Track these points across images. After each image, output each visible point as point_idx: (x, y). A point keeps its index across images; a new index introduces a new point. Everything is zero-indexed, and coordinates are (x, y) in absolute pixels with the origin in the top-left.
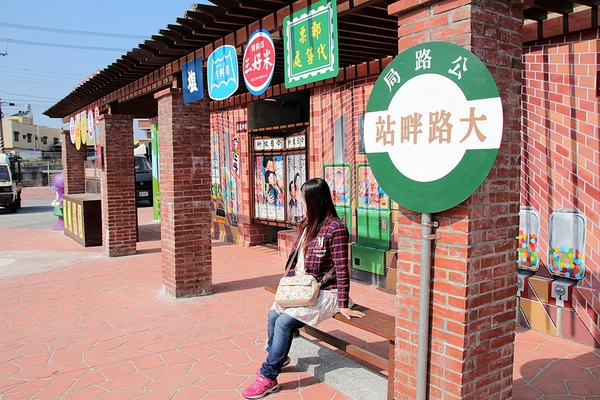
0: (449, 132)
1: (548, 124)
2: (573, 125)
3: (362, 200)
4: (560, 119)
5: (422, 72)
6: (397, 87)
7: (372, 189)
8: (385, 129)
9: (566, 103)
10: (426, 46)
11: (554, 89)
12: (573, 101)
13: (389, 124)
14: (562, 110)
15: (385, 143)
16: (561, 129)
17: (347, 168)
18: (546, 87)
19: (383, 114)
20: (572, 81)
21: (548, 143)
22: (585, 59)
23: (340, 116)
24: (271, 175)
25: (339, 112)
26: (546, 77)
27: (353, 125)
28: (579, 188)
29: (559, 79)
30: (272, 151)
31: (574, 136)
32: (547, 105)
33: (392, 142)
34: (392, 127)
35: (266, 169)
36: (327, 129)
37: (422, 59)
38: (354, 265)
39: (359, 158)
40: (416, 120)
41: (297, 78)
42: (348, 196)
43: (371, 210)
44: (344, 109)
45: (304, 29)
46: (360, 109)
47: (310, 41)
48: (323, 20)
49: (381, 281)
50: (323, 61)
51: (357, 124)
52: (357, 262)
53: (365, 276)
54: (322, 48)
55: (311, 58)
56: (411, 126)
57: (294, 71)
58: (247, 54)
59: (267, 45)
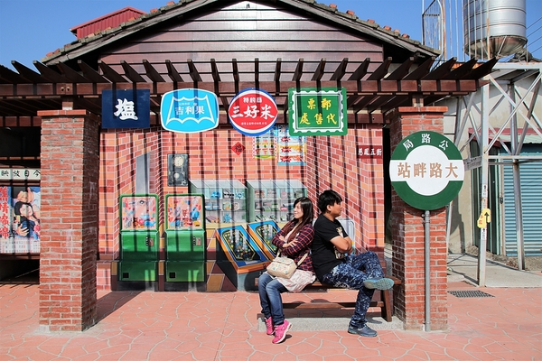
0: (440, 173)
1: (330, 170)
2: (345, 172)
3: (171, 225)
4: (337, 168)
5: (425, 144)
6: (411, 149)
7: (184, 214)
8: (404, 169)
9: (341, 160)
10: (428, 132)
11: (334, 151)
12: (344, 159)
13: (406, 167)
14: (338, 163)
15: (404, 176)
16: (338, 174)
17: (152, 199)
18: (329, 149)
19: (403, 162)
20: (343, 148)
21: (331, 180)
22: (350, 138)
23: (143, 153)
24: (24, 206)
25: (143, 150)
26: (329, 144)
27: (160, 162)
28: (349, 206)
29: (337, 147)
30: (26, 181)
31: (345, 178)
32: (330, 160)
33: (409, 176)
34: (408, 169)
35: (16, 201)
36: (125, 165)
37: (426, 138)
38: (168, 279)
39: (168, 189)
40: (423, 166)
41: (304, 131)
42: (153, 222)
43: (184, 231)
44: (149, 148)
45: (312, 102)
46: (170, 150)
47: (320, 110)
48: (334, 100)
49: (201, 286)
50: (332, 125)
51: (165, 162)
52: (172, 275)
53: (182, 287)
54: (331, 117)
55: (320, 120)
56: (419, 169)
57: (300, 125)
58: (237, 103)
59: (266, 101)
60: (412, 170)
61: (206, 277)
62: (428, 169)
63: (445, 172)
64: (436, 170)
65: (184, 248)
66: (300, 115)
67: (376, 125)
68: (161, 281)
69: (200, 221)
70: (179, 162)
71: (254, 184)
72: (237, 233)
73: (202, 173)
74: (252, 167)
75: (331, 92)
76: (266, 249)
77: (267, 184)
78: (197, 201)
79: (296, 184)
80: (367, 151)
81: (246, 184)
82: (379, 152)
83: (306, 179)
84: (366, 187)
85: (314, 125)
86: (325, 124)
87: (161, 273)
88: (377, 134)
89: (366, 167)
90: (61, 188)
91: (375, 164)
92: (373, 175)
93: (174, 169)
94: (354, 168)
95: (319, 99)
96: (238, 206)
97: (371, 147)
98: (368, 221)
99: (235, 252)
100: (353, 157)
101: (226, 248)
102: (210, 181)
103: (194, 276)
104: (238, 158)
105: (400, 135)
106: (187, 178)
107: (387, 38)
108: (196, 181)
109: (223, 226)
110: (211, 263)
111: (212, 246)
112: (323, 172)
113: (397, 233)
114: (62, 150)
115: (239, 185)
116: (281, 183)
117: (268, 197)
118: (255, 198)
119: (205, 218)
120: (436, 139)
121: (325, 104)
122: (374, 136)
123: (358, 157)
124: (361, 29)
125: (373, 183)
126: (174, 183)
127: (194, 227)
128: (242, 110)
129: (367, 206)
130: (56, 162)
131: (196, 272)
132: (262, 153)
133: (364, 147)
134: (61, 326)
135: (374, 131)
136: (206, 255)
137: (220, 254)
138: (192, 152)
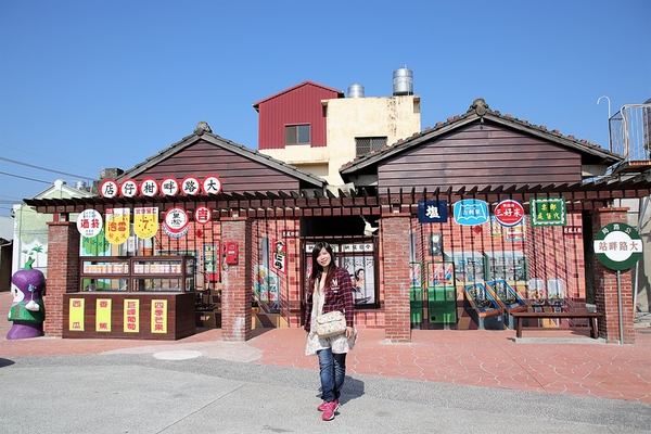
0: (627, 248)
1: (544, 244)
2: (554, 245)
3: (431, 283)
4: (549, 242)
5: (616, 230)
6: (607, 234)
7: (440, 276)
8: (603, 246)
9: (551, 237)
10: (617, 223)
12: (554, 236)
13: (605, 244)
14: (550, 239)
15: (603, 250)
16: (550, 247)
17: (417, 266)
19: (602, 241)
21: (544, 251)
27: (422, 240)
33: (606, 250)
37: (616, 226)
38: (431, 321)
39: (428, 258)
40: (615, 244)
41: (540, 223)
42: (419, 281)
43: (439, 287)
44: (414, 230)
45: (544, 206)
46: (429, 230)
47: (549, 210)
48: (558, 204)
49: (453, 326)
50: (557, 219)
51: (426, 239)
52: (434, 319)
53: (440, 326)
54: (556, 215)
55: (549, 217)
56: (613, 245)
57: (538, 220)
58: (499, 207)
59: (516, 206)
60: (608, 246)
61: (458, 320)
62: (618, 246)
63: (630, 247)
64: (623, 246)
65: (440, 299)
66: (537, 214)
67: (577, 212)
68: (426, 322)
69: (452, 280)
70: (436, 239)
71: (489, 254)
72: (478, 289)
73: (452, 246)
74: (487, 243)
75: (556, 200)
76: (498, 299)
77: (498, 254)
78: (449, 266)
79: (519, 254)
80: (570, 230)
81: (484, 254)
82: (580, 230)
83: (526, 251)
84: (570, 255)
85: (546, 219)
86: (553, 219)
87: (426, 317)
88: (578, 217)
89: (570, 241)
90: (397, 259)
91: (577, 239)
92: (575, 247)
93: (432, 243)
94: (561, 242)
95: (549, 204)
96: (478, 270)
97: (573, 227)
98: (572, 279)
99: (476, 301)
100: (561, 235)
101: (470, 298)
102: (458, 253)
103: (448, 318)
104: (477, 236)
105: (599, 225)
106: (442, 250)
107: (584, 148)
108: (448, 253)
109: (468, 284)
110: (461, 310)
111: (460, 297)
112: (539, 245)
113: (599, 284)
114: (397, 236)
115: (478, 255)
116: (508, 253)
117: (499, 263)
118: (491, 264)
119: (454, 278)
120: (623, 227)
121: (553, 207)
122: (575, 219)
123: (564, 234)
124: (564, 143)
125: (575, 252)
126: (432, 254)
127: (447, 285)
128: (503, 212)
129: (571, 269)
130: (393, 244)
131: (449, 315)
132: (494, 232)
133: (568, 227)
134: (398, 339)
135: (575, 215)
136: (456, 303)
137: (466, 303)
138: (444, 232)
